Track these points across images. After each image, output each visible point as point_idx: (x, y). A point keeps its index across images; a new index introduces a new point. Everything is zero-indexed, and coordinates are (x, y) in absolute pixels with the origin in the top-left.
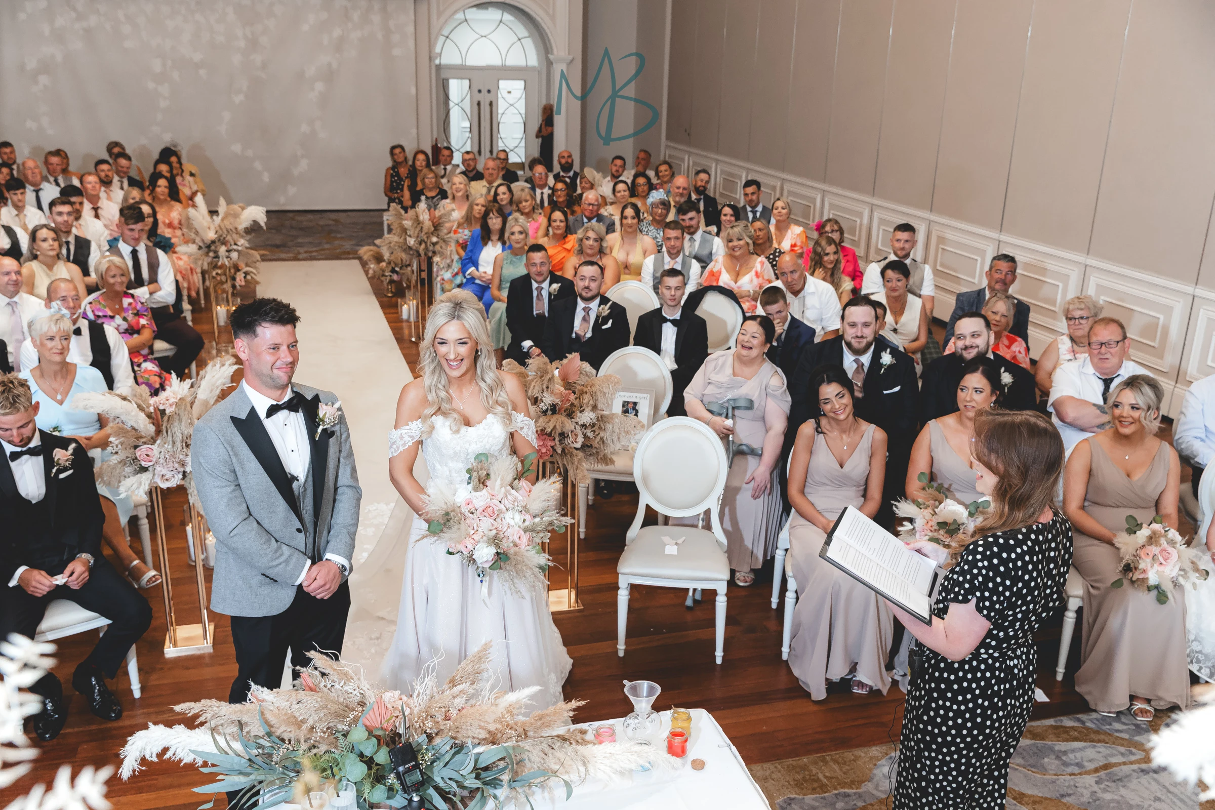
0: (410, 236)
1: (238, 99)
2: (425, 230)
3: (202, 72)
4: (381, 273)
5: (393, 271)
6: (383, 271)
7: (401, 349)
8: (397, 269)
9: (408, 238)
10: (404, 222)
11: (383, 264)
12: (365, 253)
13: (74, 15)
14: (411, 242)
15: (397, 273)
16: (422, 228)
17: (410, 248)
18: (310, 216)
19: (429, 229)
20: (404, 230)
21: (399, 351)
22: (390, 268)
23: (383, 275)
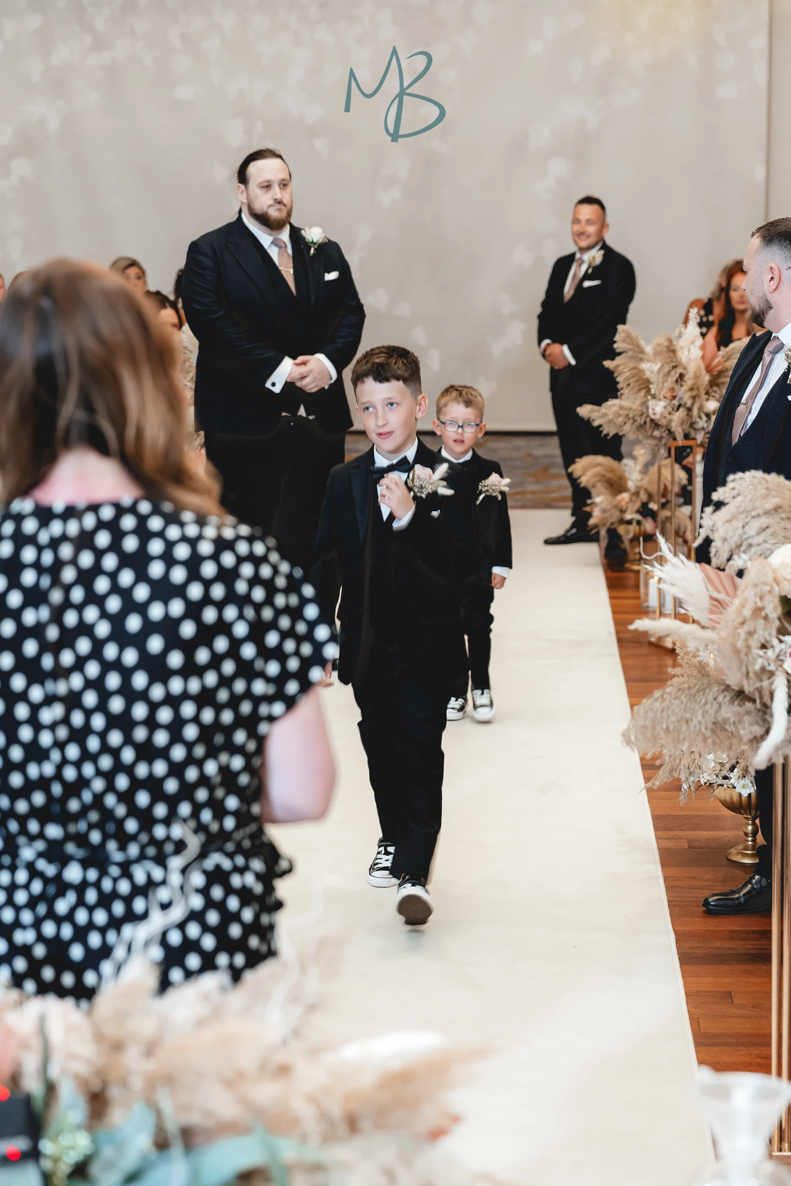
0: (654, 397)
1: (389, 197)
2: (689, 381)
3: (320, 144)
4: (616, 515)
5: (645, 511)
6: (623, 511)
7: (622, 657)
8: (653, 506)
9: (651, 403)
10: (644, 366)
11: (625, 496)
12: (585, 470)
13: (88, 40)
14: (658, 408)
15: (653, 515)
16: (681, 376)
17: (655, 424)
18: (518, 442)
19: (697, 377)
20: (645, 385)
21: (617, 660)
22: (638, 505)
23: (622, 521)
